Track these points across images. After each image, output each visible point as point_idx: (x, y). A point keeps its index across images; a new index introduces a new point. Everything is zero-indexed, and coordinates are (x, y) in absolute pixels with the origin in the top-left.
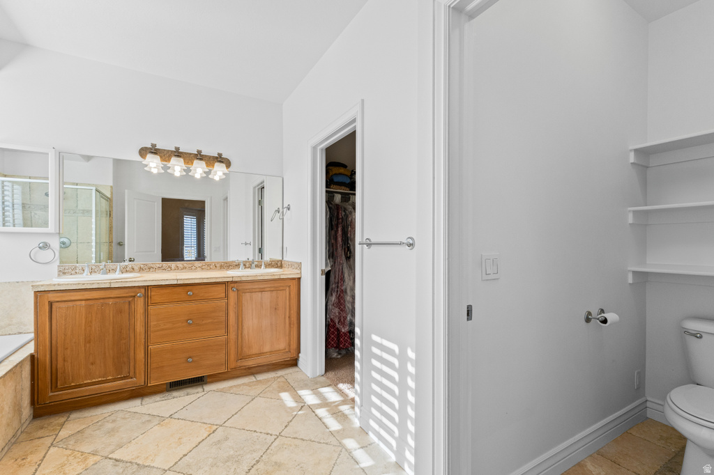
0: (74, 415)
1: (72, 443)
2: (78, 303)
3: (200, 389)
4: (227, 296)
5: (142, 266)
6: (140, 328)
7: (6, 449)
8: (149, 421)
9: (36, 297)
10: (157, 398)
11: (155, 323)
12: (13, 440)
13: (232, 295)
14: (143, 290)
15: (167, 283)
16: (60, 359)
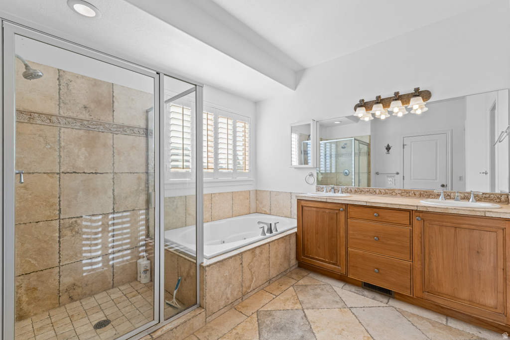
0: (311, 275)
1: (299, 289)
2: (313, 209)
3: (385, 300)
4: (411, 224)
5: (356, 189)
6: (342, 233)
7: (280, 276)
8: (337, 302)
9: (298, 202)
10: (353, 289)
11: (352, 232)
12: (284, 273)
13: (417, 224)
14: (344, 207)
15: (359, 203)
16: (306, 239)
